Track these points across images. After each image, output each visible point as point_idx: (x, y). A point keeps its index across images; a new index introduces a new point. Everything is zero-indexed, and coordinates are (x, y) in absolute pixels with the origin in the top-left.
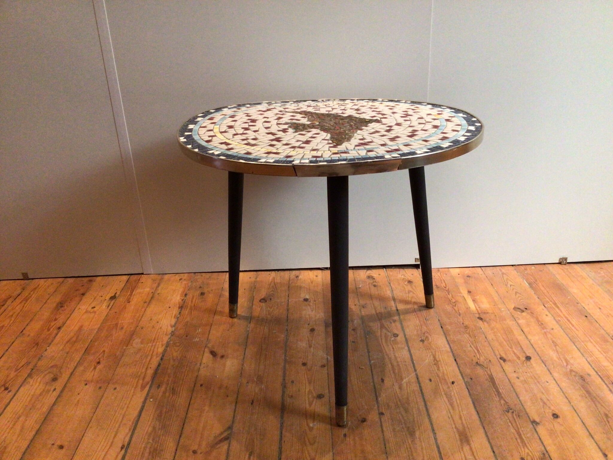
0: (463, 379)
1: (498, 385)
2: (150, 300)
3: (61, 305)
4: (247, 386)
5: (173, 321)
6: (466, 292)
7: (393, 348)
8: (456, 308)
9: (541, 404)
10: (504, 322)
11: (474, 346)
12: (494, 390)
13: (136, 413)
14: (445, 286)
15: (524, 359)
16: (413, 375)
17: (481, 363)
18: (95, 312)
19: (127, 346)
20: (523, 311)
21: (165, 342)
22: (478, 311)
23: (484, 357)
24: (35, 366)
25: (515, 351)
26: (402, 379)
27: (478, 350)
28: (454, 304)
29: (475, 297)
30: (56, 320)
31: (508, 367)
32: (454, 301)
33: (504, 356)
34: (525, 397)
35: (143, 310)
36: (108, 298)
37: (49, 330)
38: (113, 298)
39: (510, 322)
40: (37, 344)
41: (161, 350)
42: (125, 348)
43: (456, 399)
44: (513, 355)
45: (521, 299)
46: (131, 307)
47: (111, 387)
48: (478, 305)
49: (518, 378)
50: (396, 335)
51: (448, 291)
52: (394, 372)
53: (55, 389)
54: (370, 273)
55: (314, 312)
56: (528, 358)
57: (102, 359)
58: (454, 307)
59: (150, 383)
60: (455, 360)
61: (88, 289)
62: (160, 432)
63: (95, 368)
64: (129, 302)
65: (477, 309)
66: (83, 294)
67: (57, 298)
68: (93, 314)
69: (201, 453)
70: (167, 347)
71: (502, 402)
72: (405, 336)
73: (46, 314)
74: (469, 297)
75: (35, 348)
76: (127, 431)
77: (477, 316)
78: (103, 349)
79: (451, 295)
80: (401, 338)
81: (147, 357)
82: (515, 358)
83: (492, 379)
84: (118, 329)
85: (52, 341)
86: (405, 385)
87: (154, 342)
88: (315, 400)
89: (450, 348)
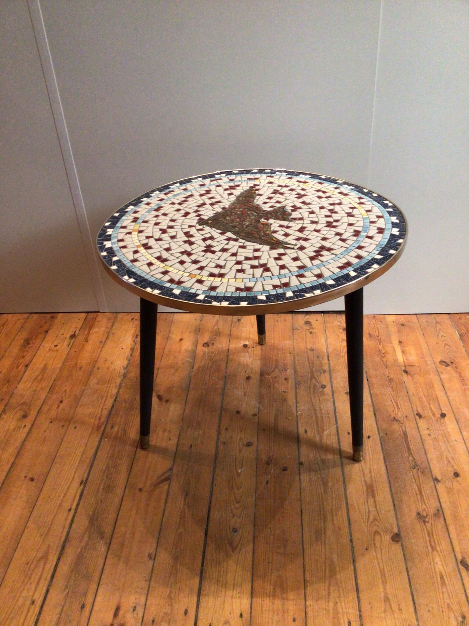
0: (379, 434)
1: (409, 441)
2: (105, 341)
3: (27, 342)
4: (187, 430)
5: (125, 363)
6: (398, 342)
7: (319, 400)
8: (384, 360)
9: (446, 462)
10: (428, 376)
11: (395, 401)
12: (405, 446)
13: (93, 450)
14: (378, 335)
15: (439, 416)
16: (334, 427)
17: (398, 419)
18: (57, 351)
19: (85, 387)
20: (448, 365)
21: (118, 384)
22: (405, 364)
23: (401, 412)
24: (8, 403)
25: (432, 407)
26: (323, 431)
27: (397, 405)
28: (383, 355)
29: (405, 348)
30: (23, 357)
31: (422, 424)
32: (383, 351)
33: (421, 412)
34: (432, 455)
35: (100, 350)
36: (68, 336)
37: (18, 367)
38: (73, 336)
39: (433, 377)
40: (9, 381)
41: (114, 391)
42: (83, 388)
43: (369, 454)
44: (430, 411)
45: (449, 352)
46: (89, 347)
47: (72, 426)
48: (406, 357)
49: (430, 435)
50: (324, 387)
51: (380, 341)
52: (317, 424)
53: (25, 426)
54: (307, 319)
55: (251, 359)
56: (443, 415)
57: (64, 399)
58: (383, 359)
59: (105, 423)
60: (375, 414)
61: (51, 326)
62: (112, 469)
63: (58, 407)
64: (87, 342)
65: (404, 362)
66: (47, 332)
67: (24, 335)
68: (55, 353)
69: (146, 491)
70: (119, 389)
71: (411, 458)
72: (332, 388)
73: (15, 350)
74: (399, 347)
75: (6, 386)
76: (86, 468)
77: (403, 368)
78: (64, 389)
79: (382, 346)
80: (328, 390)
81: (102, 398)
82: (431, 415)
83: (405, 434)
84: (78, 368)
85: (21, 378)
86: (325, 437)
87: (108, 383)
88: (245, 447)
89: (372, 402)
